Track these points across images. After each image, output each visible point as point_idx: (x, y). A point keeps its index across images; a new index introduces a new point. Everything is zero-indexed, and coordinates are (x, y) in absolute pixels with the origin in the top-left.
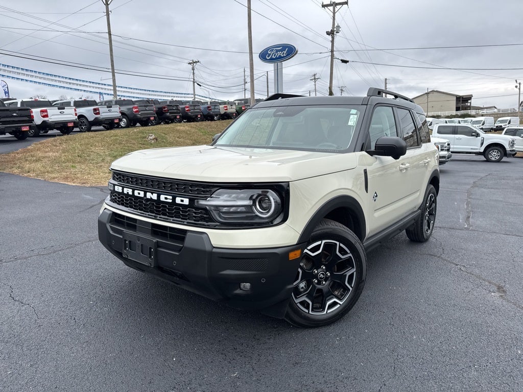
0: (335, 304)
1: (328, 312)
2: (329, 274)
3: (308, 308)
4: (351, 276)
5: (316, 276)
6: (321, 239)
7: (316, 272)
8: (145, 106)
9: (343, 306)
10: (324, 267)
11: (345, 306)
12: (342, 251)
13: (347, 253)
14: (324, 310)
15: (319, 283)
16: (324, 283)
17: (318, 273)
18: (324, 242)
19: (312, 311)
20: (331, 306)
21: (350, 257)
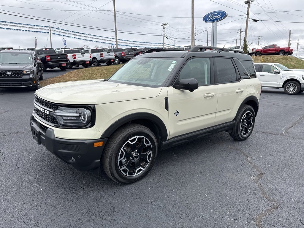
0: (141, 170)
1: (137, 175)
2: (139, 154)
3: (126, 173)
4: (150, 155)
5: (132, 156)
6: (137, 135)
7: (132, 153)
8: (128, 52)
9: (145, 171)
10: (137, 151)
11: (146, 171)
12: (146, 141)
13: (149, 143)
14: (134, 174)
15: (133, 159)
16: (136, 159)
17: (133, 154)
18: (138, 136)
19: (129, 174)
20: (138, 172)
21: (150, 145)
